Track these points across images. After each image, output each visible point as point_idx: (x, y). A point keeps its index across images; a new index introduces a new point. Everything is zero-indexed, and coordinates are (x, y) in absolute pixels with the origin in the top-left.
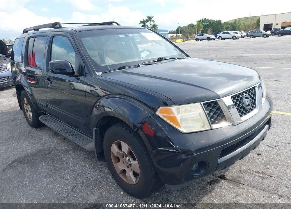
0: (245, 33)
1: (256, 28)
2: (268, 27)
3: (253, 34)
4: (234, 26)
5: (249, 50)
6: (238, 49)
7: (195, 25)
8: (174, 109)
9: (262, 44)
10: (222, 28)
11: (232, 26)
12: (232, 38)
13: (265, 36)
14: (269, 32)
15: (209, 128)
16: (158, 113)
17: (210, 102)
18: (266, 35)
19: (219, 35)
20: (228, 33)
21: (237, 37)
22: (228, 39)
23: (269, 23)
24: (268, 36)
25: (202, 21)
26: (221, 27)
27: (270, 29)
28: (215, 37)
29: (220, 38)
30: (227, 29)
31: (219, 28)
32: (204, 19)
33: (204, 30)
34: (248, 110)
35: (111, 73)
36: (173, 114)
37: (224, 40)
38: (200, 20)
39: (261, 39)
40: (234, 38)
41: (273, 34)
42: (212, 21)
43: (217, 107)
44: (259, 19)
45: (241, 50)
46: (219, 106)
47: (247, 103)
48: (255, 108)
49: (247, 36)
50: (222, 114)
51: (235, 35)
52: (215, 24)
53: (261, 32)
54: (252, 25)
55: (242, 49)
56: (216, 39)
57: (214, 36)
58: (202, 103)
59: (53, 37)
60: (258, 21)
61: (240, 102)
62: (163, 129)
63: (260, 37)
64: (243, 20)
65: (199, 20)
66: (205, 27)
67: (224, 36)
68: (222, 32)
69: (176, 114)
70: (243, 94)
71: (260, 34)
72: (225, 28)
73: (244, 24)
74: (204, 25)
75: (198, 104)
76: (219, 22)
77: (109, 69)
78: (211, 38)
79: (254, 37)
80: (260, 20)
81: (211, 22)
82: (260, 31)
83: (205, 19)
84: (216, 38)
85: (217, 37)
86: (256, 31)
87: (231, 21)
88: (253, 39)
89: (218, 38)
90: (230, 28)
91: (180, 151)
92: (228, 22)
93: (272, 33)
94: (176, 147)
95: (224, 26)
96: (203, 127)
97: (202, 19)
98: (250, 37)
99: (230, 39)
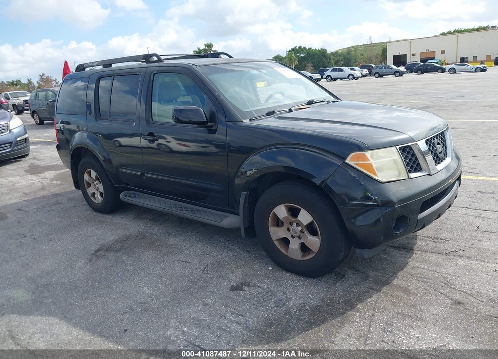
0: (367, 70)
1: (381, 62)
2: (400, 60)
3: (379, 72)
4: (347, 59)
5: (378, 95)
6: (362, 94)
7: (285, 58)
8: (368, 154)
9: (395, 86)
10: (328, 63)
11: (344, 58)
12: (348, 78)
13: (397, 74)
14: (402, 69)
15: (407, 177)
16: (347, 161)
17: (405, 146)
18: (398, 72)
19: (327, 73)
20: (342, 70)
21: (355, 76)
22: (341, 79)
23: (401, 54)
24: (401, 74)
25: (295, 51)
26: (327, 60)
27: (404, 64)
28: (320, 77)
29: (329, 78)
30: (337, 63)
31: (324, 62)
32: (298, 48)
33: (300, 65)
34: (441, 158)
35: (261, 120)
36: (368, 160)
37: (335, 81)
38: (293, 50)
39: (392, 78)
40: (351, 77)
41: (409, 71)
42: (312, 50)
43: (412, 152)
44: (385, 47)
45: (367, 96)
46: (414, 152)
47: (440, 150)
48: (446, 157)
49: (370, 74)
50: (417, 161)
51: (352, 72)
52: (316, 56)
53: (392, 69)
54: (374, 58)
55: (367, 94)
56: (322, 80)
57: (318, 75)
58: (398, 147)
59: (155, 74)
60: (385, 52)
61: (433, 148)
62: (357, 178)
63: (390, 76)
64: (360, 49)
65: (291, 49)
66: (301, 60)
67: (334, 74)
68: (332, 68)
69: (371, 161)
70: (434, 139)
71: (389, 70)
72: (333, 62)
73: (362, 55)
74: (298, 57)
75: (394, 148)
76: (323, 52)
77: (256, 115)
78: (314, 78)
79: (382, 76)
80: (387, 49)
81: (310, 51)
82: (389, 66)
83: (300, 47)
84: (322, 78)
85: (324, 77)
86: (383, 66)
87: (340, 51)
88: (380, 79)
89: (326, 78)
90: (342, 63)
91: (380, 203)
92: (336, 52)
93: (407, 68)
94: (375, 198)
95: (332, 58)
96: (399, 175)
97: (295, 47)
98: (375, 76)
99: (344, 80)
